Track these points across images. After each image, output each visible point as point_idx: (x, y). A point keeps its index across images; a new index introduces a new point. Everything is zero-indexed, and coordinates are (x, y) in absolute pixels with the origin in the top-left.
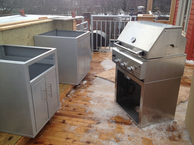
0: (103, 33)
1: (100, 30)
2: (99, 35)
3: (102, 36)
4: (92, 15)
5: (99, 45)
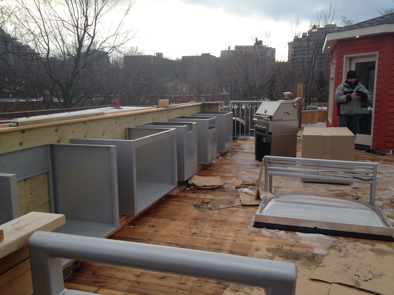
0: (242, 120)
1: (239, 117)
2: (238, 122)
3: (241, 123)
4: (231, 101)
5: (238, 133)
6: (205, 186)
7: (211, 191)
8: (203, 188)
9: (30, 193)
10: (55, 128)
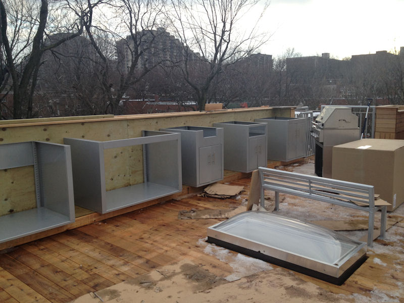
6: (216, 194)
7: (219, 200)
8: (213, 196)
9: (11, 181)
10: (43, 128)
